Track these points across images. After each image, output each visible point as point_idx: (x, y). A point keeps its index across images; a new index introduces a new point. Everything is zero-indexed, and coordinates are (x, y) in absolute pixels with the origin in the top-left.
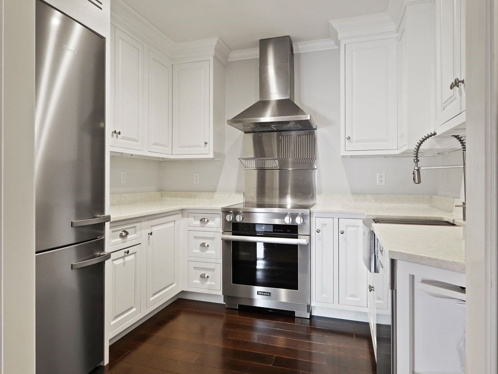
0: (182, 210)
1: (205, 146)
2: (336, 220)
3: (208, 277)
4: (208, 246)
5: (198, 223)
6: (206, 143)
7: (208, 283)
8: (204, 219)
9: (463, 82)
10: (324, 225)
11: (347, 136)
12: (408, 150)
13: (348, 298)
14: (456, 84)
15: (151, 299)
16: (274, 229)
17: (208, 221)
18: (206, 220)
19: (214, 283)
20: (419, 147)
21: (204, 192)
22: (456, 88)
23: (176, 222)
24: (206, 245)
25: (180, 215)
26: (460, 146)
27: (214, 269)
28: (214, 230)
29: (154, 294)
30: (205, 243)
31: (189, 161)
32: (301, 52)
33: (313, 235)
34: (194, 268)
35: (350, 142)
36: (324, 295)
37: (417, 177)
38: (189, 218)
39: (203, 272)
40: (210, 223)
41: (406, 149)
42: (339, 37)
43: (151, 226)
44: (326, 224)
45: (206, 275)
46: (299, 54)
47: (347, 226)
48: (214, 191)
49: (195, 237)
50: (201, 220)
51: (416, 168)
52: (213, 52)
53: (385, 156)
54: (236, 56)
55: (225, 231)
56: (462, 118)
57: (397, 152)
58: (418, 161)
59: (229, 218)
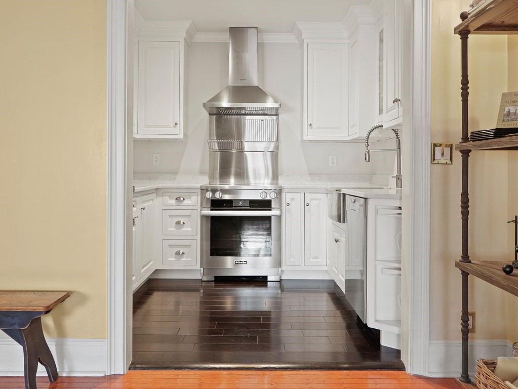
0: (156, 189)
1: (175, 127)
2: (302, 195)
3: (183, 253)
4: (184, 223)
5: (174, 201)
6: (176, 124)
7: (184, 259)
8: (180, 197)
9: (400, 100)
10: (293, 199)
11: (309, 123)
12: (359, 137)
13: (312, 260)
14: (396, 101)
15: (142, 271)
16: (250, 204)
17: (184, 199)
18: (182, 199)
19: (190, 259)
20: (369, 135)
21: (165, 173)
22: (396, 103)
23: (154, 200)
24: (182, 222)
25: (155, 194)
26: (395, 135)
27: (190, 245)
28: (191, 207)
29: (143, 267)
30: (180, 221)
31: (149, 141)
32: (265, 42)
33: (283, 208)
34: (169, 246)
35: (312, 128)
36: (292, 260)
37: (368, 158)
38: (165, 198)
39: (177, 250)
40: (185, 202)
41: (358, 136)
42: (303, 36)
43: (143, 202)
44: (294, 199)
45: (181, 252)
46: (263, 43)
47: (312, 199)
48: (176, 173)
49: (170, 216)
50: (176, 199)
51: (367, 151)
52: (184, 35)
53: (337, 142)
54: (201, 38)
55: (202, 208)
56: (400, 120)
57: (348, 138)
58: (368, 145)
59: (209, 195)
